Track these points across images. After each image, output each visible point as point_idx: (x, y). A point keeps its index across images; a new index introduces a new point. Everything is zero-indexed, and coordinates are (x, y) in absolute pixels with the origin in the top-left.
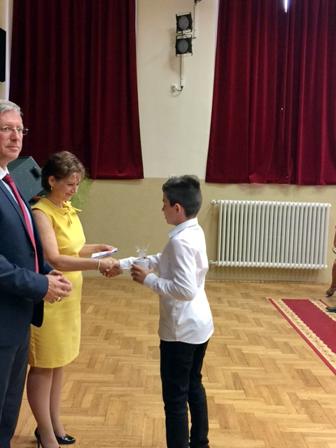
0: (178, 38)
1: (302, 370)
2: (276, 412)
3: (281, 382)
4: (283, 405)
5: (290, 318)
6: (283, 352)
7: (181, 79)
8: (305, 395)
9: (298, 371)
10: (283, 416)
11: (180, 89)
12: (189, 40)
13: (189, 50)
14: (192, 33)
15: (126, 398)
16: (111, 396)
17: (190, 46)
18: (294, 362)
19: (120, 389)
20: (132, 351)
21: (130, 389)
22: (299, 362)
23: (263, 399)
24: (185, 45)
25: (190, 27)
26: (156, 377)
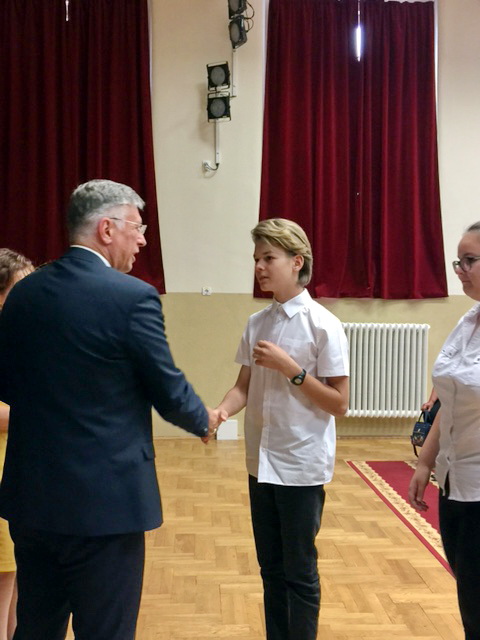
0: (211, 96)
1: (396, 561)
2: (361, 622)
3: (368, 578)
4: (372, 611)
6: (371, 537)
7: (216, 153)
8: (403, 596)
9: (390, 562)
10: (372, 627)
11: (215, 167)
12: (226, 100)
13: (227, 113)
14: (229, 90)
17: (227, 108)
22: (391, 550)
23: (342, 605)
24: (221, 106)
25: (227, 82)
26: (188, 579)
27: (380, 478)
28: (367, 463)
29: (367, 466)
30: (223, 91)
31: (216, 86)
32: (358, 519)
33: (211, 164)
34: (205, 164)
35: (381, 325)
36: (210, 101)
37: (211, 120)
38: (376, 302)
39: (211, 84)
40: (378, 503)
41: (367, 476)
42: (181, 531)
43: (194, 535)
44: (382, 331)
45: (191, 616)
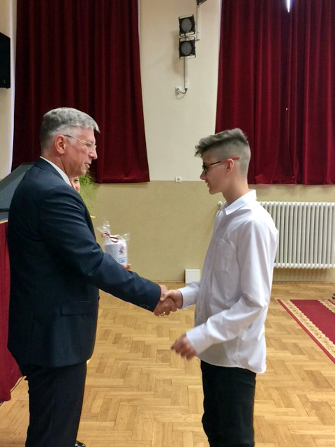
0: (182, 40)
1: (311, 371)
2: (286, 414)
3: (291, 383)
4: (294, 407)
5: (299, 318)
6: (293, 354)
7: (185, 81)
8: (315, 396)
9: (308, 372)
11: (184, 91)
12: (192, 43)
13: (193, 52)
14: (195, 35)
15: (135, 403)
16: (121, 401)
17: (193, 48)
18: (306, 363)
19: (130, 393)
20: (141, 354)
21: (140, 393)
22: (308, 363)
23: (272, 402)
24: (189, 47)
25: (193, 29)
26: (165, 381)
27: (300, 312)
28: (291, 301)
29: (291, 303)
30: (190, 36)
31: (185, 33)
32: (284, 341)
33: (181, 89)
34: (178, 89)
35: (303, 203)
36: (181, 44)
37: (182, 58)
38: (299, 187)
39: (182, 31)
40: (299, 330)
41: (291, 310)
42: (160, 348)
43: (170, 351)
44: (303, 207)
45: (168, 407)
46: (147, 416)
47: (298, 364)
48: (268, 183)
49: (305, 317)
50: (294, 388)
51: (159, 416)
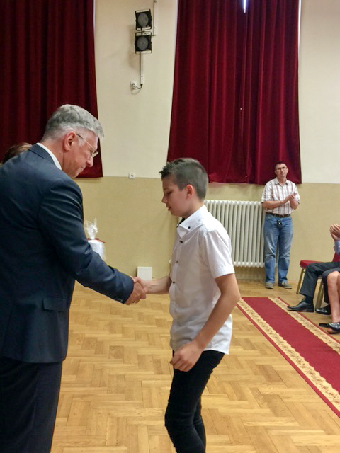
0: (138, 35)
1: (263, 366)
2: (239, 407)
3: (244, 377)
4: (246, 400)
5: (250, 315)
6: (245, 349)
7: (140, 77)
8: (267, 390)
9: (259, 366)
10: (247, 411)
11: (140, 87)
12: (148, 38)
13: (149, 47)
14: (151, 30)
15: (90, 398)
16: (73, 396)
17: (150, 43)
18: (256, 358)
19: (82, 389)
20: (93, 351)
21: (93, 389)
22: (259, 358)
23: (226, 395)
24: (145, 42)
25: (149, 24)
26: (118, 377)
27: (251, 309)
28: (243, 298)
29: (242, 300)
30: (147, 31)
31: (141, 27)
32: (237, 337)
33: (137, 84)
34: (132, 85)
35: (255, 203)
36: (137, 38)
37: (138, 52)
39: (138, 25)
40: (251, 326)
41: (243, 307)
42: (113, 344)
43: (123, 347)
45: (122, 402)
46: (101, 411)
47: (250, 358)
48: (222, 181)
49: (256, 314)
50: (247, 381)
51: (113, 412)
